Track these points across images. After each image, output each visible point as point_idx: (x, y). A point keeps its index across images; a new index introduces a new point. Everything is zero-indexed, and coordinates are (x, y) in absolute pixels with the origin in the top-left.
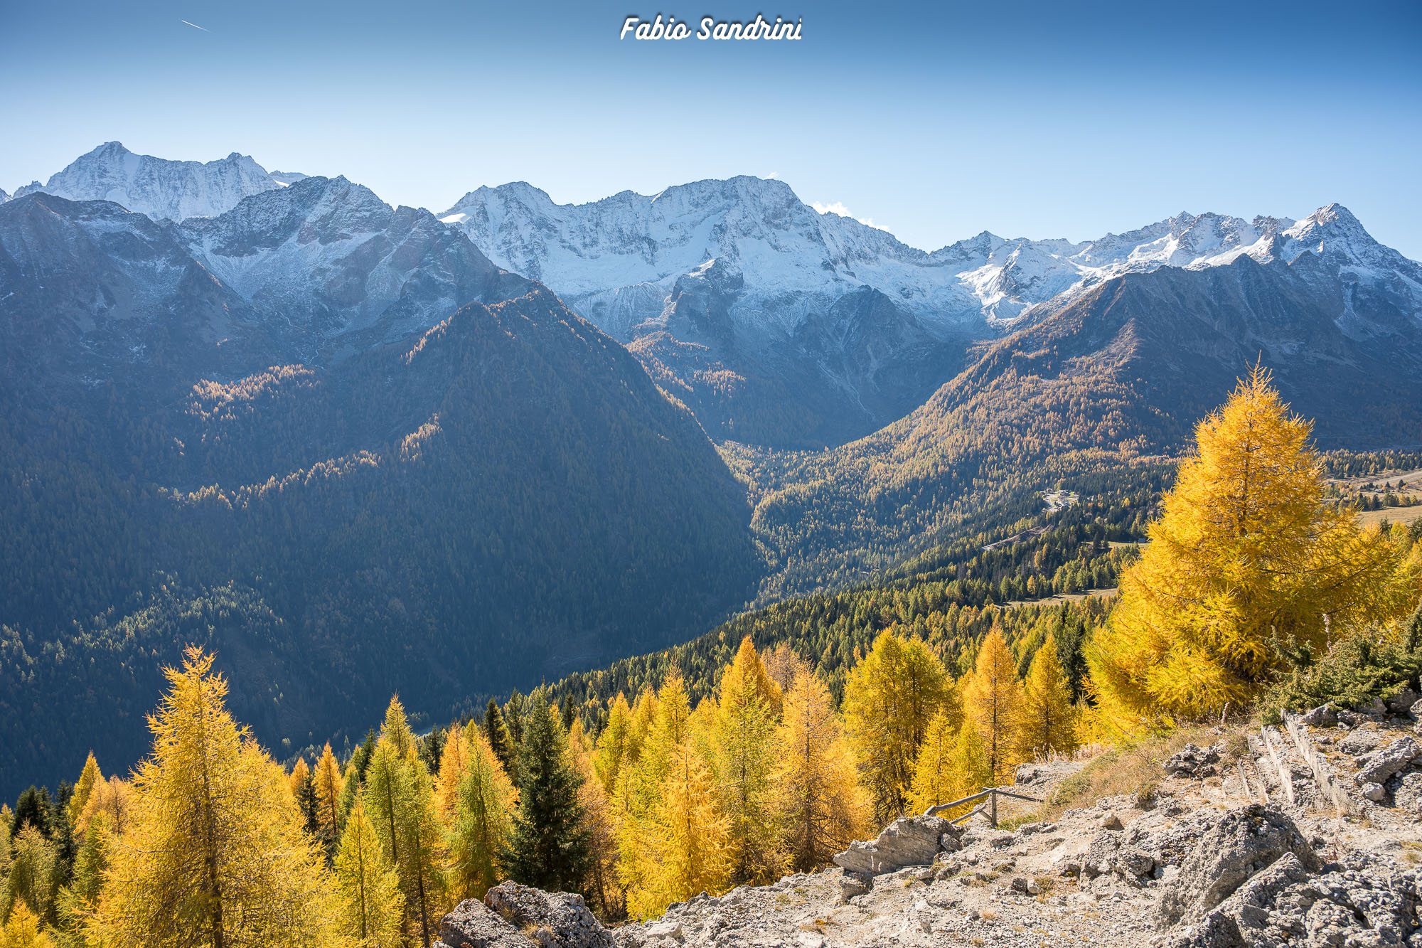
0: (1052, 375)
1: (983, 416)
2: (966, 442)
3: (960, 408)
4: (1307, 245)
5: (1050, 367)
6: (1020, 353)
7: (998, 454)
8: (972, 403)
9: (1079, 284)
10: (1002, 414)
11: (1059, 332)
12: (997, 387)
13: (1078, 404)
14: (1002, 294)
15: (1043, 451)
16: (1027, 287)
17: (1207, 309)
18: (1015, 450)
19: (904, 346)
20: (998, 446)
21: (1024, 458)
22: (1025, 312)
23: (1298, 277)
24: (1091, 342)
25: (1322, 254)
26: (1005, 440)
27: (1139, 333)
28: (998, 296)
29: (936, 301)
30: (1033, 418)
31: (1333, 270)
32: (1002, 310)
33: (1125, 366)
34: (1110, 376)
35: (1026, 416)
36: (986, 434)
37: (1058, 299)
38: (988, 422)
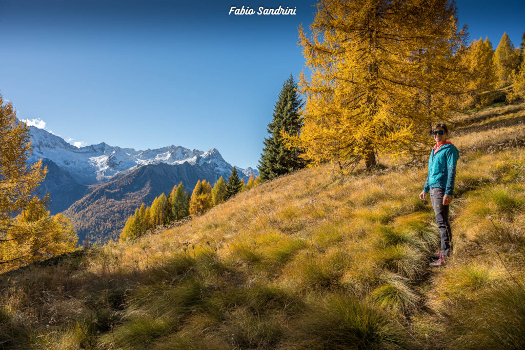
0: (120, 199)
1: (90, 215)
2: (82, 226)
3: (82, 211)
4: (207, 160)
5: (118, 196)
6: (108, 190)
7: (94, 230)
8: (87, 209)
9: (136, 166)
10: (98, 214)
11: (124, 183)
12: (98, 203)
13: (127, 210)
14: (108, 167)
15: (112, 228)
16: (118, 165)
17: (175, 178)
18: (101, 228)
19: (62, 185)
20: (95, 227)
21: (104, 232)
22: (116, 174)
23: (202, 170)
24: (135, 188)
25: (210, 164)
26: (98, 224)
27: (151, 185)
28: (106, 167)
29: (80, 167)
30: (110, 216)
31: (213, 169)
32: (107, 173)
33: (145, 197)
34: (140, 200)
35: (107, 215)
36: (90, 222)
37: (128, 170)
38: (92, 217)
